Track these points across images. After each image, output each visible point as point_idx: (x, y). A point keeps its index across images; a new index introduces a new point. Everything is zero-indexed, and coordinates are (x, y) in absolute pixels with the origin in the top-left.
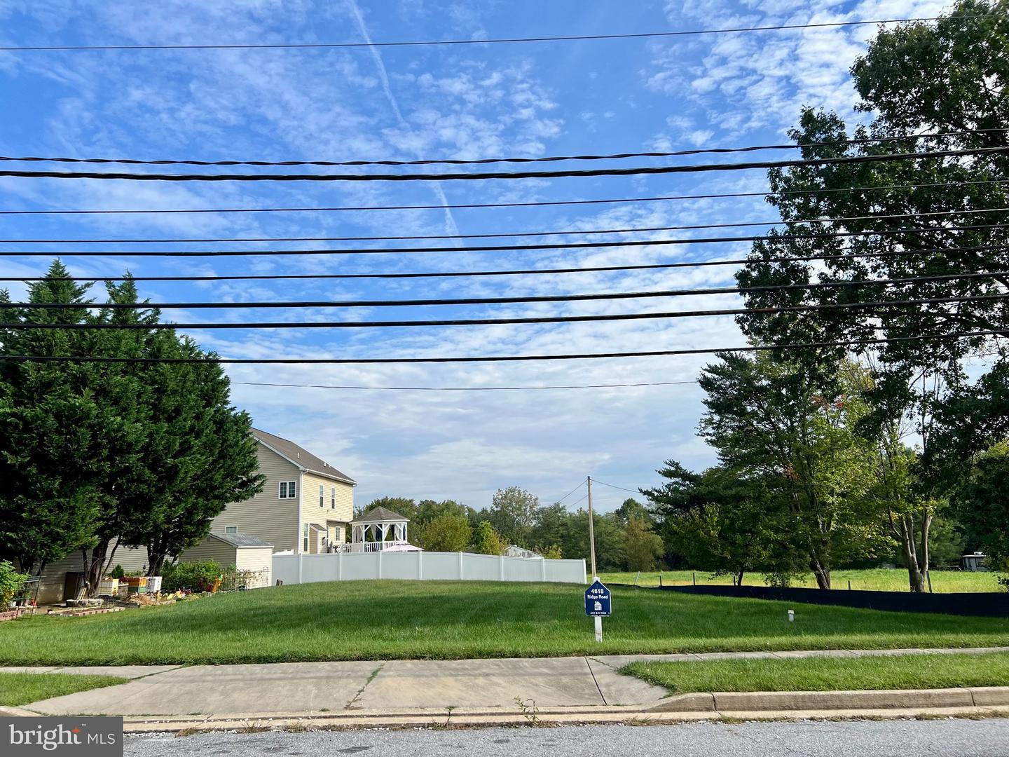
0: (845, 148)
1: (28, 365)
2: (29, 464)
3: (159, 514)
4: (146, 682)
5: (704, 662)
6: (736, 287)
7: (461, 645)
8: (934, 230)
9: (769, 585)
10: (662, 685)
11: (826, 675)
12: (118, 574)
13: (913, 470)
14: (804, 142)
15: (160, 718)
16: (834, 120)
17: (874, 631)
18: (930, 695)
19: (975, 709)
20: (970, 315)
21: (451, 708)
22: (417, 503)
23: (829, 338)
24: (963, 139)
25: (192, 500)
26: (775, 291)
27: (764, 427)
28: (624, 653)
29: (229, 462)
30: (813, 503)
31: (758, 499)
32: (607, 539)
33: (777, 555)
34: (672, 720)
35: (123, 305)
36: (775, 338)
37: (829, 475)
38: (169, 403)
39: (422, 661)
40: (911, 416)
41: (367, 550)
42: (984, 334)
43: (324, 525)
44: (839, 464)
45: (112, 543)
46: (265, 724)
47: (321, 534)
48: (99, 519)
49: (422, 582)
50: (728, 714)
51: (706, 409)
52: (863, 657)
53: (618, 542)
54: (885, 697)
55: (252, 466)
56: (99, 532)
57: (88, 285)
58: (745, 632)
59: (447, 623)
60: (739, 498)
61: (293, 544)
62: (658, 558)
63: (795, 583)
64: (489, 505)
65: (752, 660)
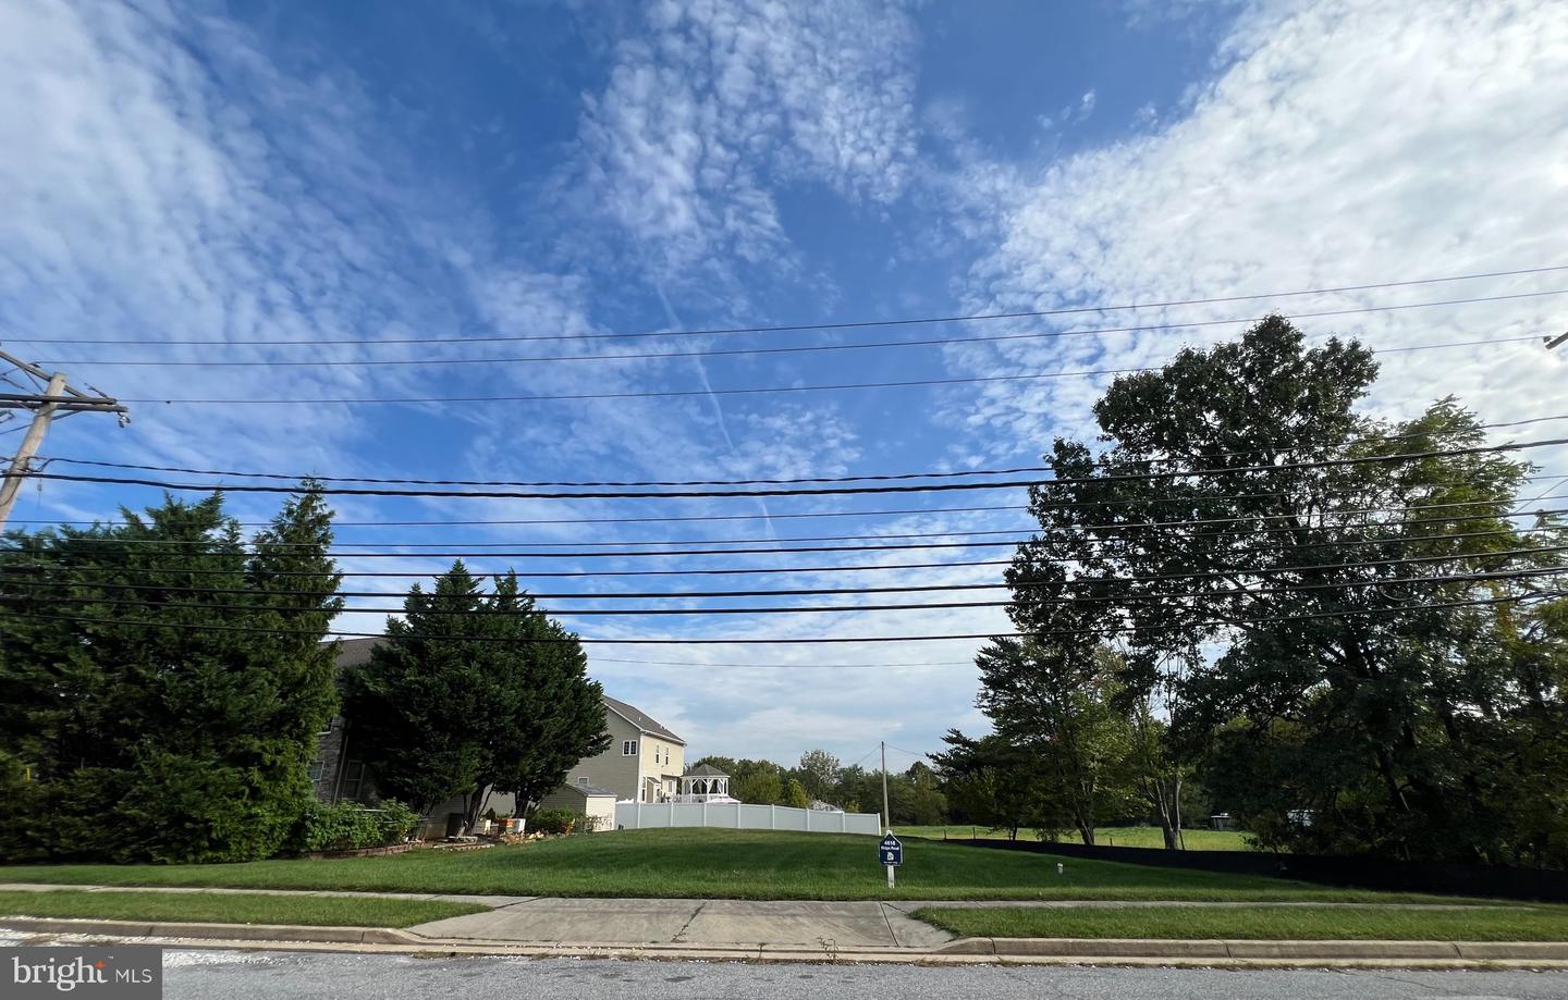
0: (1092, 470)
1: (430, 643)
2: (427, 722)
3: (526, 765)
4: (507, 910)
5: (984, 909)
6: (1004, 583)
7: (771, 888)
8: (1168, 537)
9: (1041, 840)
10: (948, 930)
11: (1092, 923)
12: (491, 815)
13: (1163, 740)
14: (1057, 465)
15: (518, 943)
16: (1081, 448)
17: (1134, 884)
18: (1188, 945)
19: (1230, 961)
20: (1205, 608)
21: (762, 944)
22: (736, 762)
23: (1085, 626)
24: (1190, 463)
25: (552, 755)
26: (1038, 586)
27: (1032, 701)
28: (914, 899)
29: (584, 724)
30: (1077, 768)
31: (1028, 763)
32: (897, 796)
33: (1046, 813)
34: (956, 962)
35: (507, 593)
36: (1039, 625)
37: (1089, 743)
38: (538, 674)
39: (738, 901)
40: (1159, 693)
41: (694, 801)
42: (1218, 624)
43: (659, 779)
44: (1098, 734)
45: (488, 789)
46: (604, 952)
47: (656, 787)
48: (477, 769)
49: (740, 830)
50: (1006, 958)
51: (982, 684)
52: (1126, 908)
53: (908, 799)
54: (1147, 946)
55: (602, 727)
56: (477, 780)
57: (480, 579)
58: (1020, 883)
59: (760, 868)
60: (1011, 763)
61: (633, 795)
62: (942, 814)
63: (1063, 839)
64: (797, 766)
65: (1026, 909)
